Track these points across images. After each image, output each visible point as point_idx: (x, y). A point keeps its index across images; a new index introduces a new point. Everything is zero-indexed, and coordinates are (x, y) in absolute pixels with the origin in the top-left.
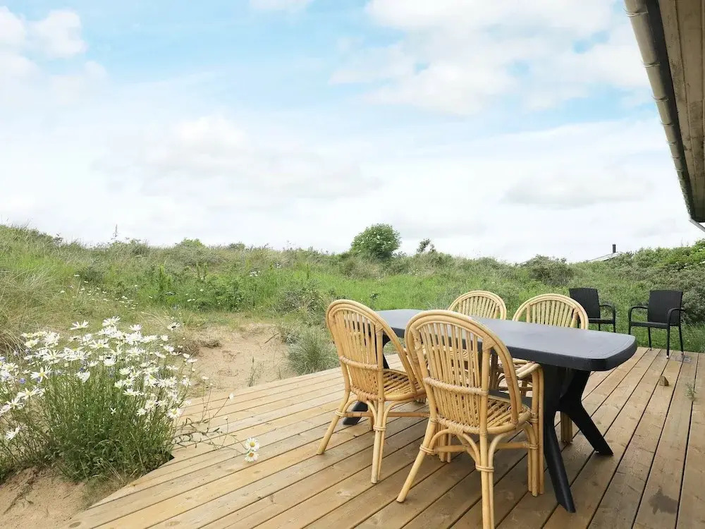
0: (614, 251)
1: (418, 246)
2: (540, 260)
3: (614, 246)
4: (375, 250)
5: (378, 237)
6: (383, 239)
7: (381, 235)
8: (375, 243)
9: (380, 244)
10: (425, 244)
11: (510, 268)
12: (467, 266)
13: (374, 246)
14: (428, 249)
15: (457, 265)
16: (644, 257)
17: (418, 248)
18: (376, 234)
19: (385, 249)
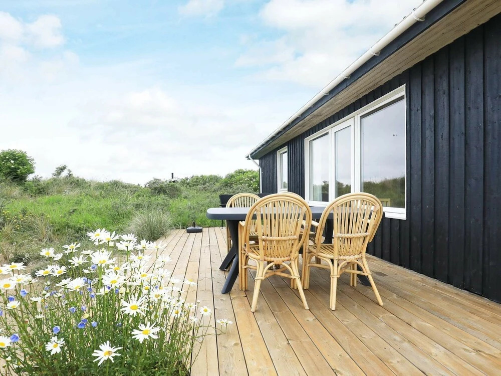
0: (173, 178)
1: (54, 171)
2: (156, 181)
3: (172, 174)
4: (10, 173)
5: (12, 162)
6: (19, 164)
7: (14, 160)
8: (9, 167)
9: (15, 168)
10: (62, 169)
11: (135, 187)
12: (101, 186)
13: (9, 170)
14: (64, 174)
15: (92, 187)
16: (195, 180)
17: (54, 172)
18: (8, 159)
19: (22, 173)
